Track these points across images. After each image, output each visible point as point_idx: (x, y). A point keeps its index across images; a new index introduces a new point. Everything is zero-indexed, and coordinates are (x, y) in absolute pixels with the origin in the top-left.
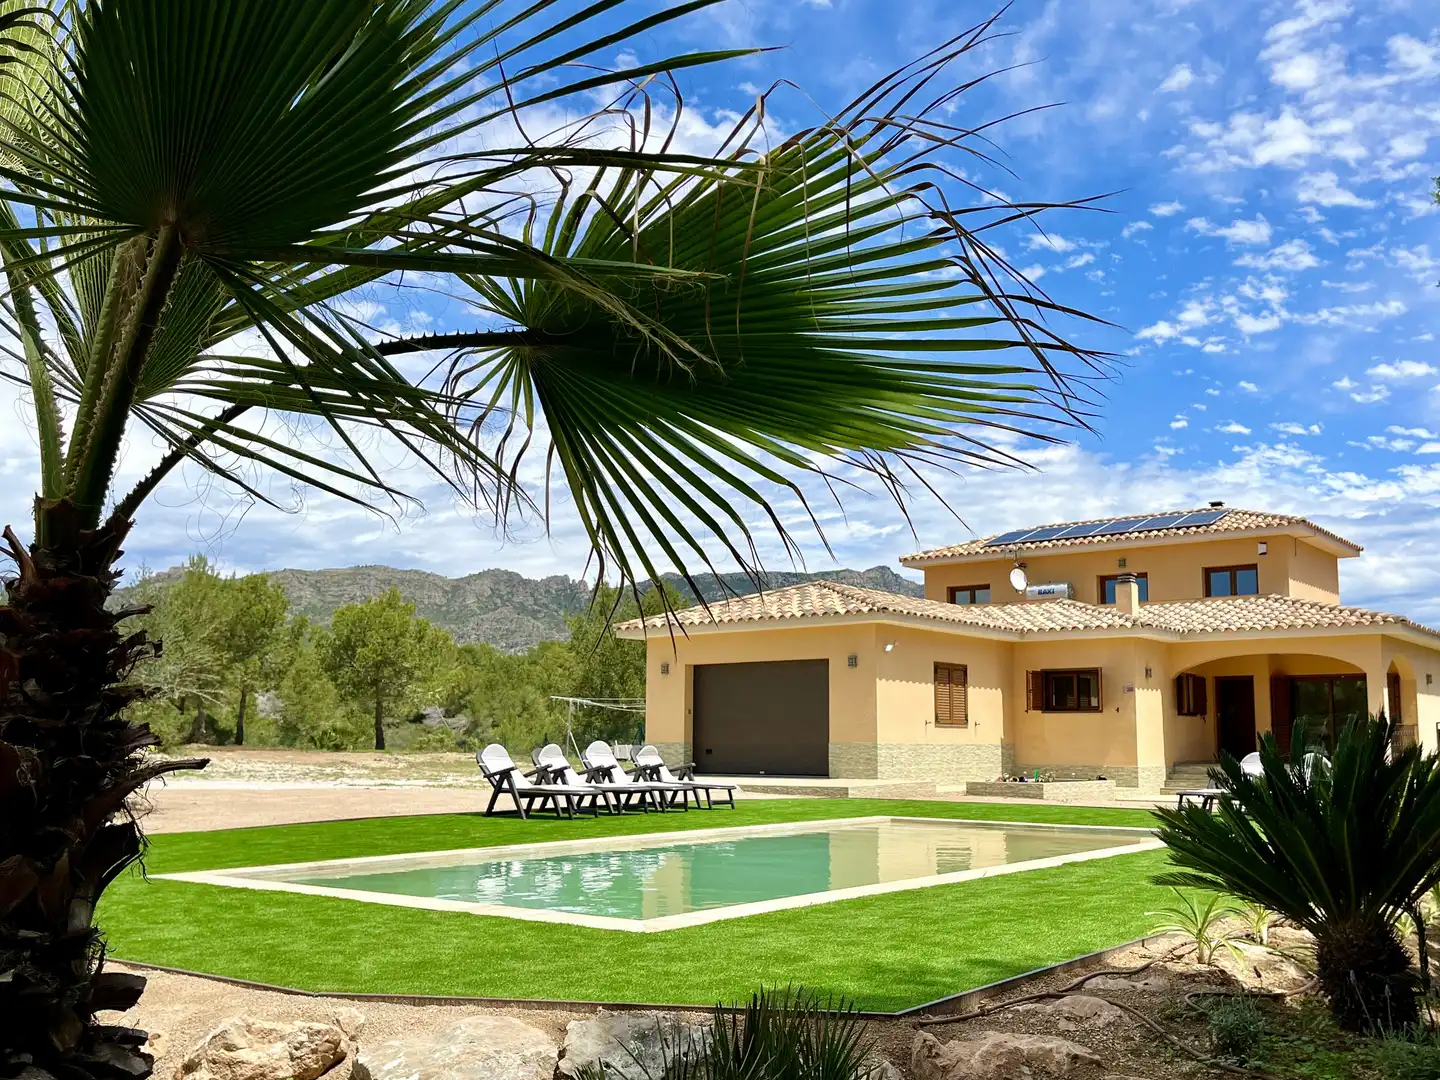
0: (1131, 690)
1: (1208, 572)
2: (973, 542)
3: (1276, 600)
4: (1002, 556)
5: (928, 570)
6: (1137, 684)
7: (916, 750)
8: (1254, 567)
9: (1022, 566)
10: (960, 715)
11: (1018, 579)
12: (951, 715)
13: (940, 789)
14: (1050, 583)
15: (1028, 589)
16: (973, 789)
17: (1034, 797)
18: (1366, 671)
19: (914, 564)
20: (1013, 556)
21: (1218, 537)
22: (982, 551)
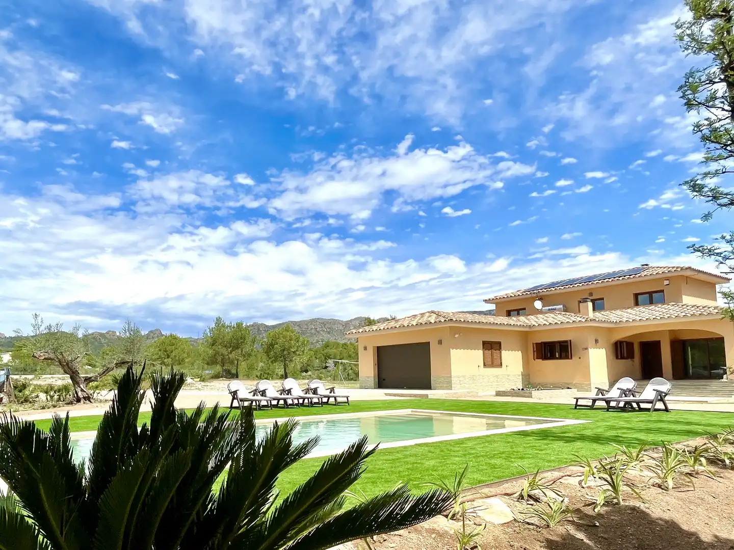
0: (586, 349)
1: (636, 296)
2: (518, 291)
3: (673, 305)
4: (530, 296)
5: (497, 304)
6: (589, 346)
7: (473, 378)
8: (662, 291)
9: (540, 299)
10: (497, 362)
11: (538, 305)
12: (492, 362)
13: (480, 394)
14: (554, 305)
15: (543, 308)
16: (499, 394)
17: (528, 397)
18: (723, 336)
19: (491, 302)
20: (535, 295)
21: (640, 279)
22: (521, 294)
